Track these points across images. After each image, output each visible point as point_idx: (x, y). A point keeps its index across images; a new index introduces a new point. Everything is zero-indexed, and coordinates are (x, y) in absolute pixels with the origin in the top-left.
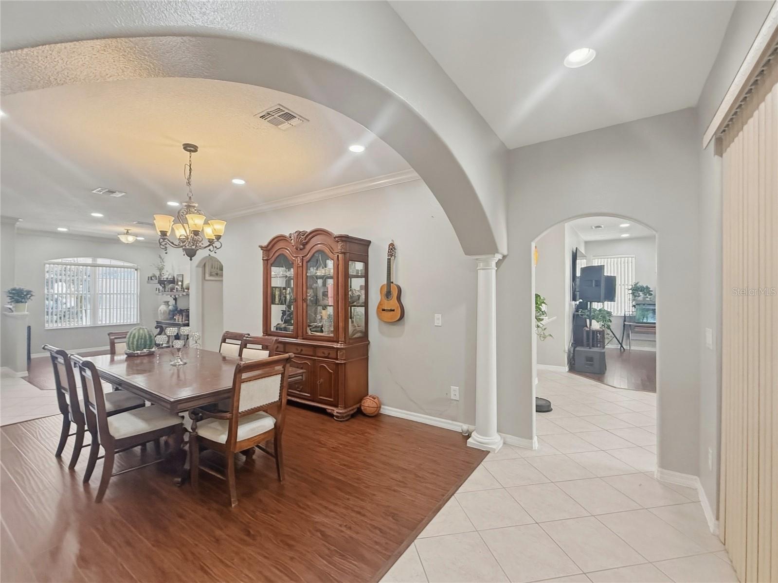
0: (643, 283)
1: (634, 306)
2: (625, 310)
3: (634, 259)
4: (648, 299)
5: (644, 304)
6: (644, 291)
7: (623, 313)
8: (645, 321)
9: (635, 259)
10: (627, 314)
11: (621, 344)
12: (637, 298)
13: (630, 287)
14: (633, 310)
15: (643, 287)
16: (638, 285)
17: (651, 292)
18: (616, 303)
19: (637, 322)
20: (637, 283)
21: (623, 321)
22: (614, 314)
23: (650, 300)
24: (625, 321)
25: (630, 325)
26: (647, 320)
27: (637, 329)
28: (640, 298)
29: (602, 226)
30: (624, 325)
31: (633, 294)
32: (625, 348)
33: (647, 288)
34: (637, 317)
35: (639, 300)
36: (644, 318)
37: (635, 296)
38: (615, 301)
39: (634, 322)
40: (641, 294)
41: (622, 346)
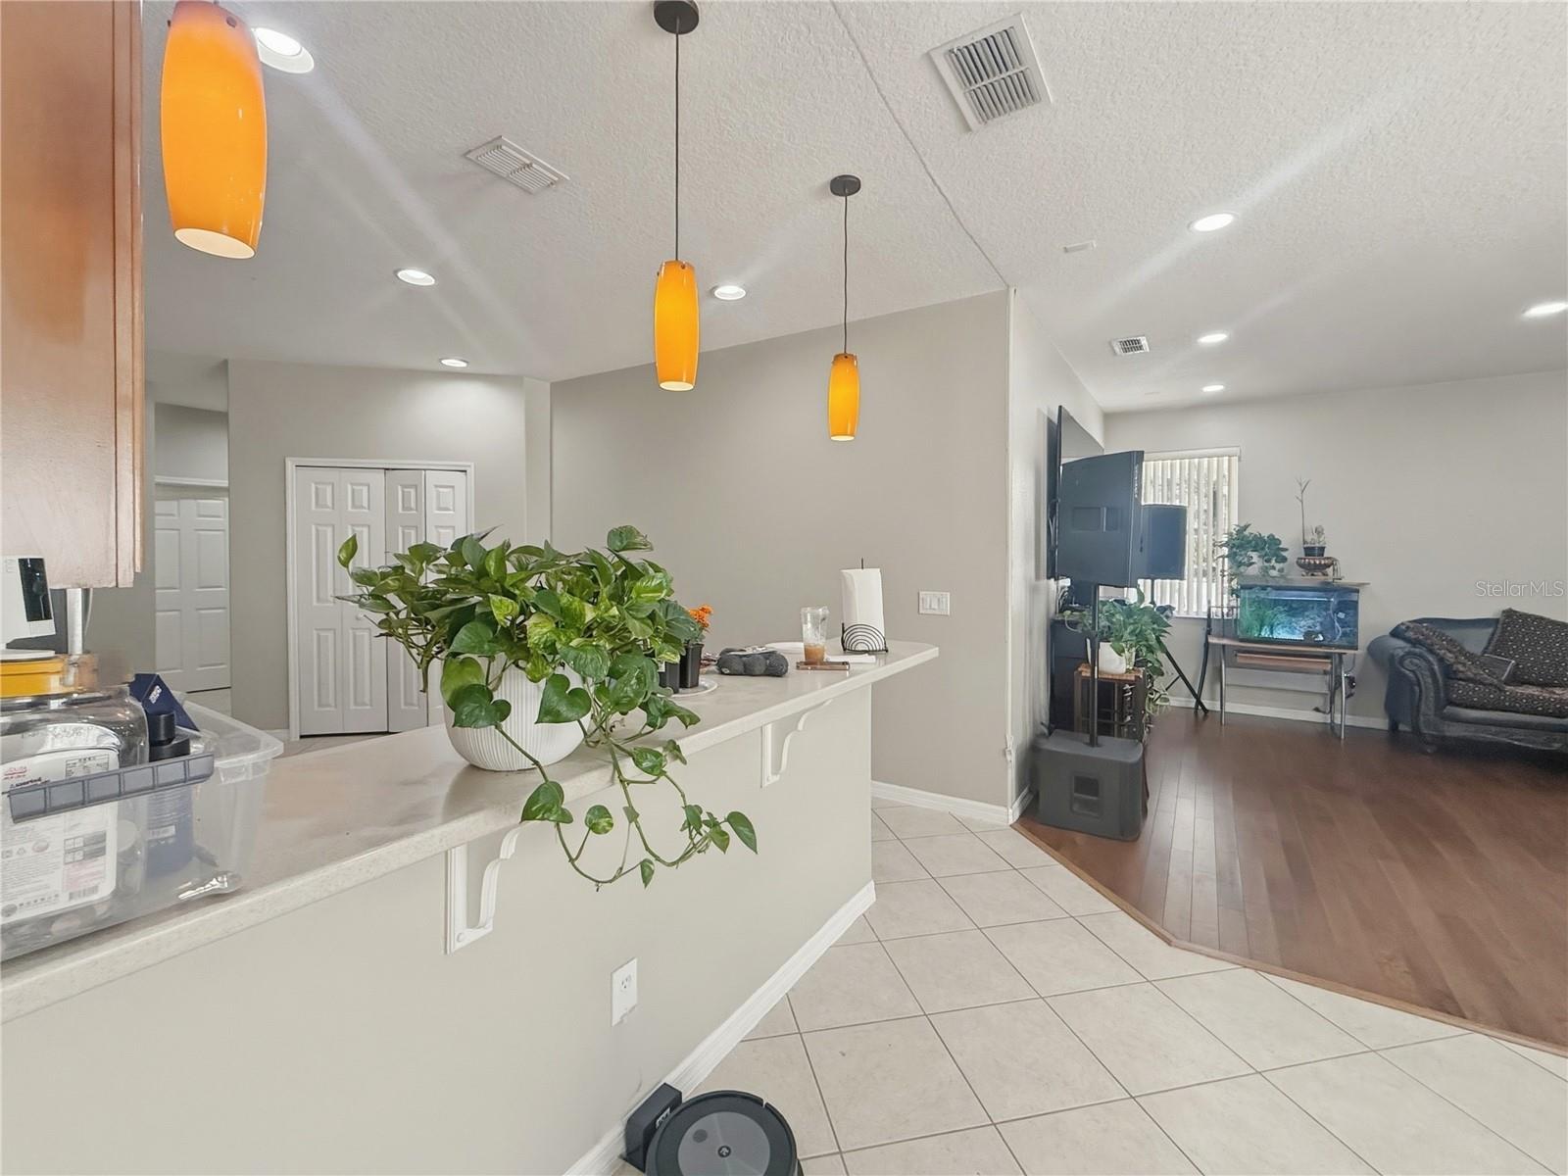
0: (1261, 528)
1: (1233, 592)
2: (1209, 602)
3: (1235, 459)
4: (1274, 573)
5: (1264, 588)
6: (1263, 549)
7: (1205, 609)
8: (1265, 633)
9: (1239, 460)
10: (1216, 613)
11: (1198, 698)
12: (1242, 569)
13: (1225, 539)
14: (1233, 603)
15: (1261, 538)
16: (1246, 533)
17: (1284, 554)
18: (1185, 582)
19: (1241, 637)
20: (1246, 527)
21: (1205, 632)
22: (1180, 611)
23: (1282, 577)
24: (1209, 633)
25: (1224, 646)
26: (1272, 633)
27: (1241, 659)
28: (1253, 570)
29: (1144, 342)
30: (1207, 645)
31: (1232, 556)
32: (1207, 707)
33: (1274, 541)
34: (1245, 624)
35: (1248, 576)
36: (1262, 626)
37: (1240, 564)
38: (1182, 579)
39: (1235, 638)
40: (1255, 555)
41: (1199, 702)
